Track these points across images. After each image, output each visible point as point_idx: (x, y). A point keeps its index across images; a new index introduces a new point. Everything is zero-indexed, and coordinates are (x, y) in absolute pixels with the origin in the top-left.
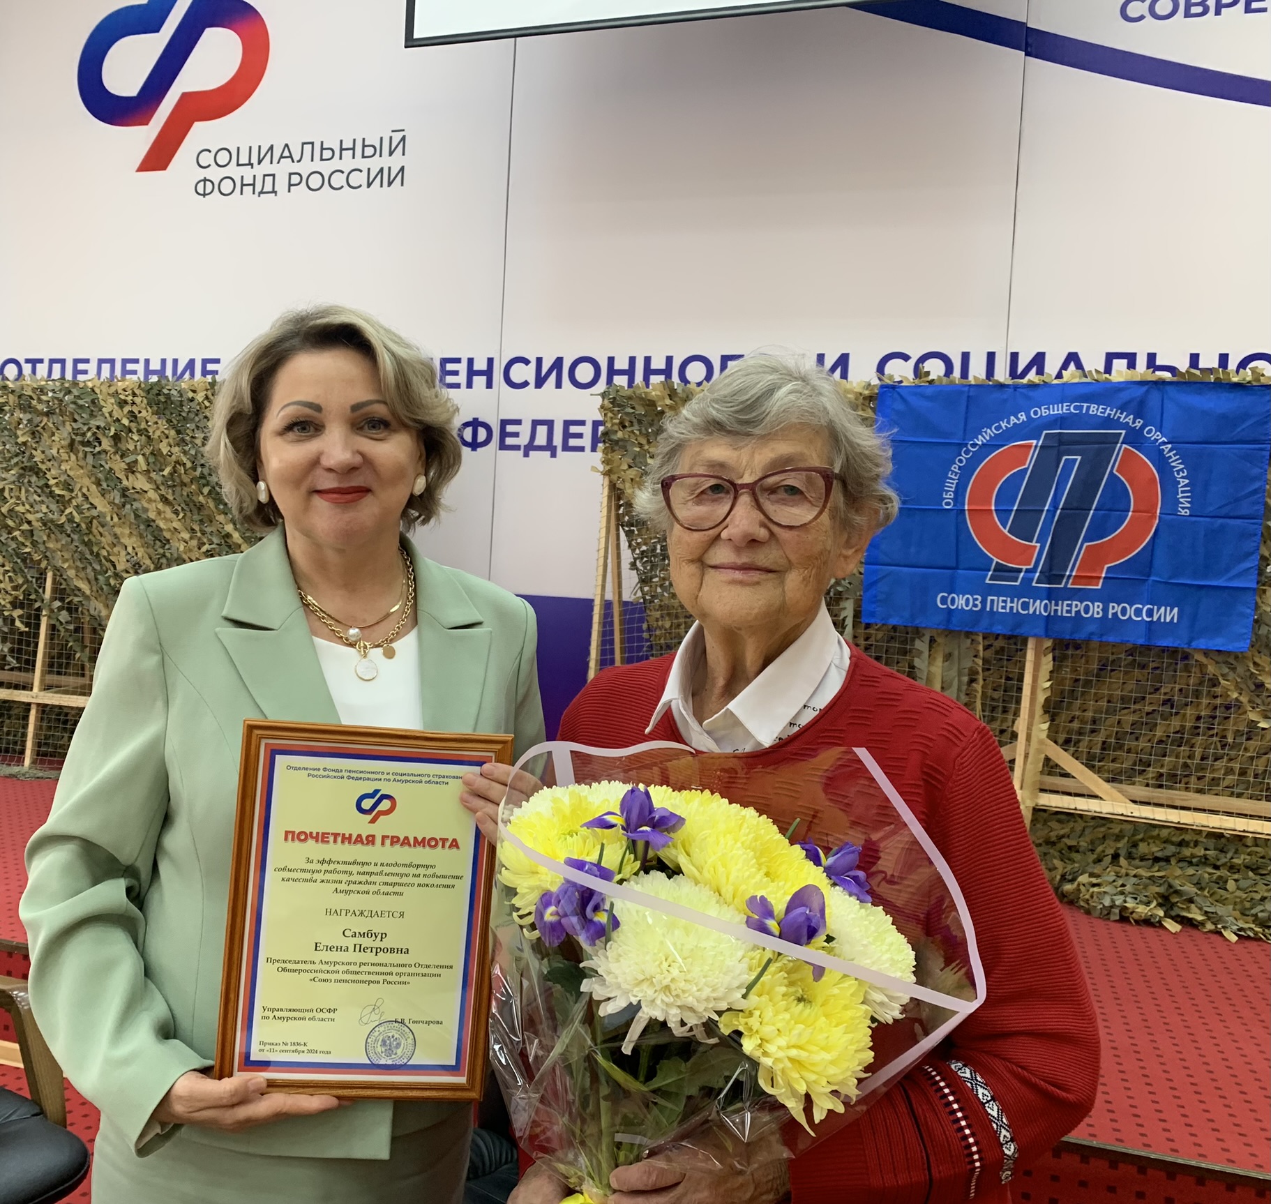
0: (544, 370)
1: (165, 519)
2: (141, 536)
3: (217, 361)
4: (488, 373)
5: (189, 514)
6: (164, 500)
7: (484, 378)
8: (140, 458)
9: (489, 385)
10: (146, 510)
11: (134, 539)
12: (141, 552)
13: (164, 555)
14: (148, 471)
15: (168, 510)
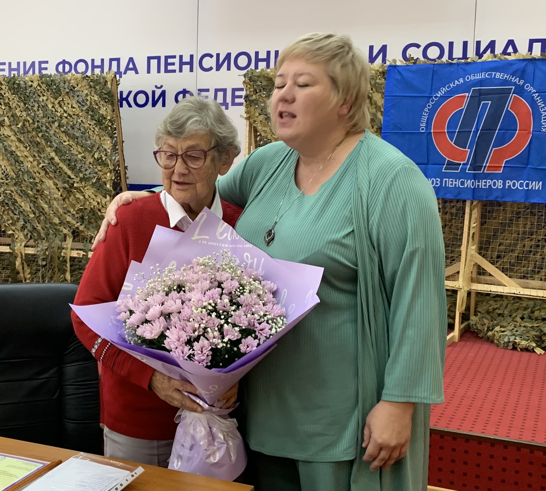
0: (221, 60)
1: (20, 151)
2: (8, 160)
3: (47, 62)
4: (191, 63)
5: (32, 147)
6: (19, 140)
7: (189, 66)
8: (6, 118)
9: (192, 70)
10: (10, 146)
11: (5, 162)
12: (9, 168)
13: (20, 170)
14: (10, 126)
15: (21, 145)
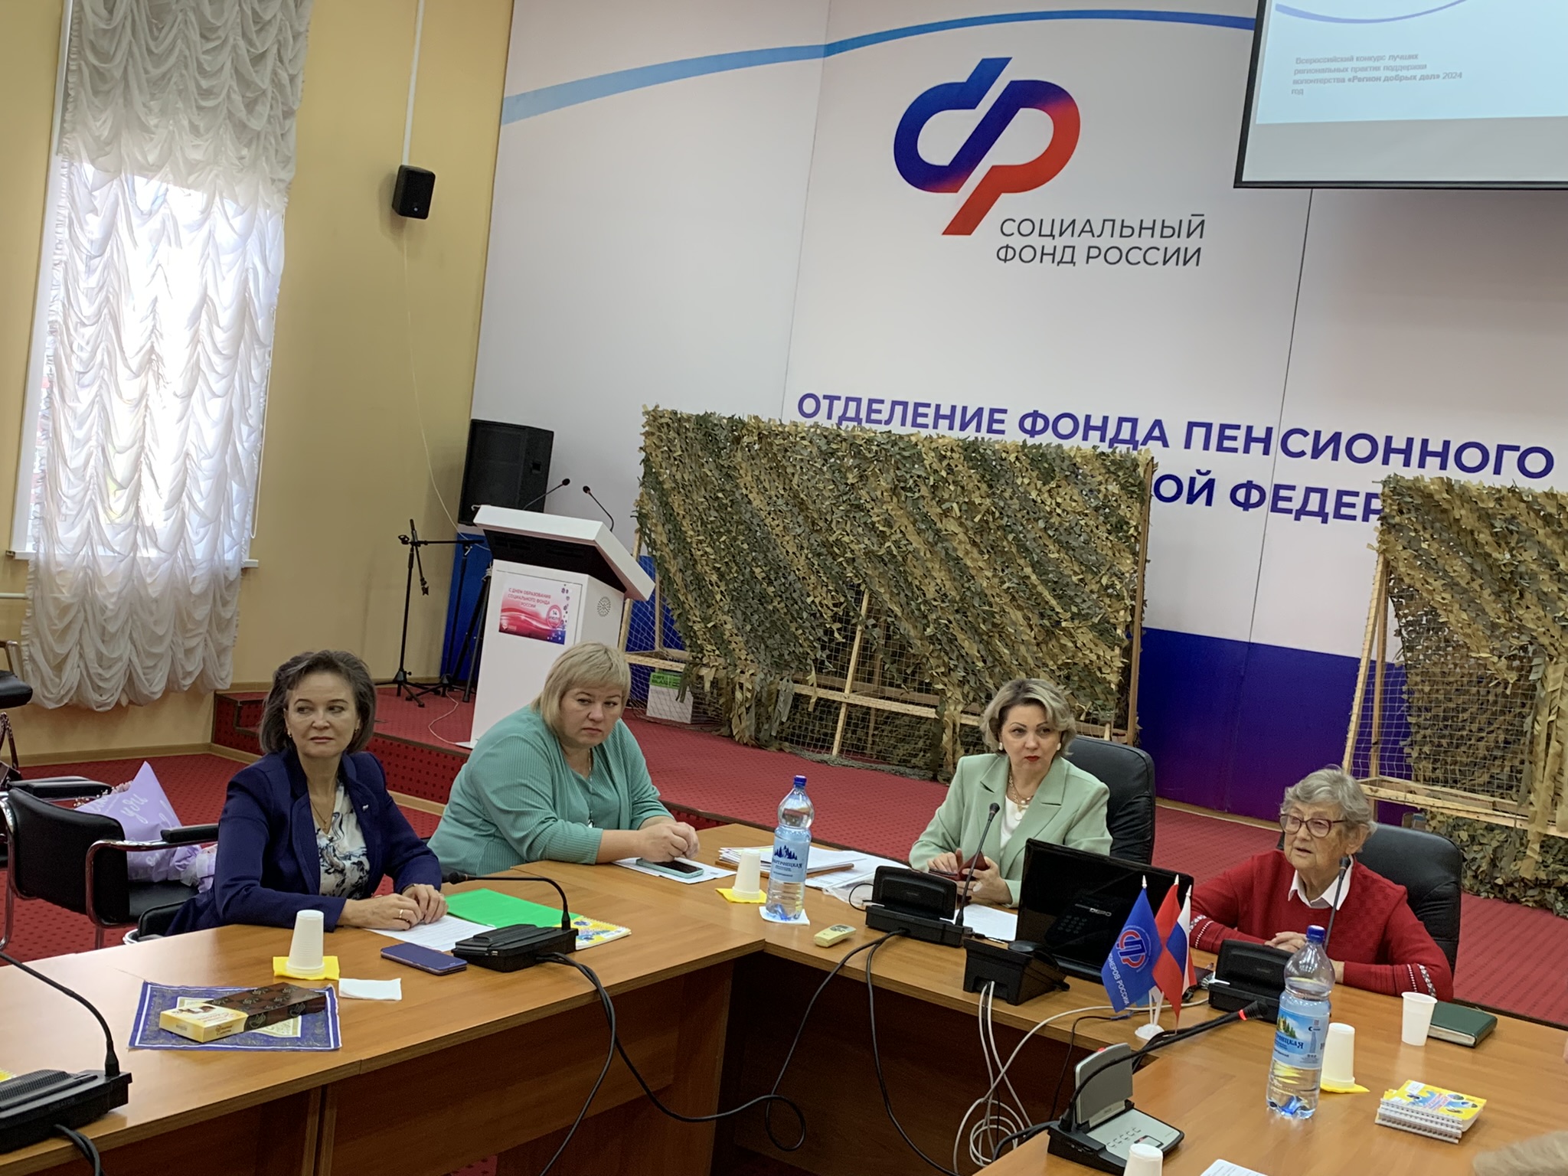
0: (1322, 442)
1: (972, 558)
2: (950, 571)
3: (1004, 411)
4: (1266, 441)
5: (993, 555)
6: (974, 544)
7: (1262, 445)
8: (955, 505)
9: (1266, 452)
10: (955, 550)
11: (943, 573)
12: (948, 584)
13: (969, 589)
14: (960, 517)
15: (975, 551)
